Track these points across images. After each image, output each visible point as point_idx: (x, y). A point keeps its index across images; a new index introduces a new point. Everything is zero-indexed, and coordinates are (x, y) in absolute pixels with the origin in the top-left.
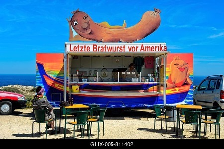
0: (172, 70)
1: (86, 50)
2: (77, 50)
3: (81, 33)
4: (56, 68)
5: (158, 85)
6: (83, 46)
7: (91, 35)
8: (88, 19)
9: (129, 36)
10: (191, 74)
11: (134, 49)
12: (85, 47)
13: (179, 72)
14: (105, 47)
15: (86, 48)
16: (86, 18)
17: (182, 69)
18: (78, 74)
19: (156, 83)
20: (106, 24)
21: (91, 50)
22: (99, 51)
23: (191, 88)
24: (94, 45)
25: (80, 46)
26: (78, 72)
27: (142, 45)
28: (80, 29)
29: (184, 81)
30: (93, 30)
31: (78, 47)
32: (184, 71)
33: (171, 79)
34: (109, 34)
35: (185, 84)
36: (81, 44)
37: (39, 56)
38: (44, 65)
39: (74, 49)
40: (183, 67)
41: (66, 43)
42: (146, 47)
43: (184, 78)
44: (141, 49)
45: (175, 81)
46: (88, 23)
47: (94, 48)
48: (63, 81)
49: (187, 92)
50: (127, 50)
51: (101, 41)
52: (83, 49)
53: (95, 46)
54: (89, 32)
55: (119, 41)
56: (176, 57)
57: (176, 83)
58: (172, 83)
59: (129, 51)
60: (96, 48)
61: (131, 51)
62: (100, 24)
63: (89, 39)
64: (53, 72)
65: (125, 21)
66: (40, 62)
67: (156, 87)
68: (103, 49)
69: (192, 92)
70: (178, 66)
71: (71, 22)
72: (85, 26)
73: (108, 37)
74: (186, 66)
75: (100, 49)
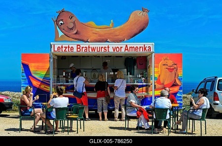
0: (161, 71)
1: (70, 50)
2: (61, 50)
3: (67, 33)
4: (43, 68)
5: (146, 86)
6: (67, 46)
7: (77, 35)
8: (74, 19)
9: (117, 36)
10: (180, 75)
11: (118, 49)
12: (69, 47)
13: (168, 73)
14: (89, 47)
15: (70, 49)
16: (71, 18)
17: (171, 70)
18: (64, 75)
19: (145, 84)
20: (93, 23)
21: (75, 50)
22: (83, 51)
23: (181, 89)
24: (78, 45)
25: (64, 46)
26: (64, 73)
27: (126, 46)
28: (66, 29)
29: (173, 82)
30: (79, 30)
31: (62, 47)
32: (173, 72)
33: (159, 80)
34: (96, 34)
35: (175, 85)
36: (65, 44)
37: (24, 56)
38: (30, 65)
39: (58, 49)
40: (172, 67)
41: (52, 43)
42: (130, 47)
43: (173, 79)
44: (125, 50)
45: (164, 82)
46: (74, 23)
47: (77, 48)
48: (49, 82)
49: (176, 93)
50: (111, 50)
51: (87, 41)
52: (67, 50)
53: (79, 47)
54: (75, 32)
55: (106, 41)
56: (165, 58)
57: (165, 84)
58: (161, 84)
59: (113, 51)
60: (79, 48)
61: (115, 51)
62: (86, 24)
63: (76, 39)
64: (39, 72)
65: (112, 21)
66: (26, 62)
67: (144, 88)
68: (87, 49)
69: (181, 93)
70: (167, 67)
71: (57, 22)
72: (71, 26)
73: (94, 37)
74: (175, 66)
75: (84, 49)
